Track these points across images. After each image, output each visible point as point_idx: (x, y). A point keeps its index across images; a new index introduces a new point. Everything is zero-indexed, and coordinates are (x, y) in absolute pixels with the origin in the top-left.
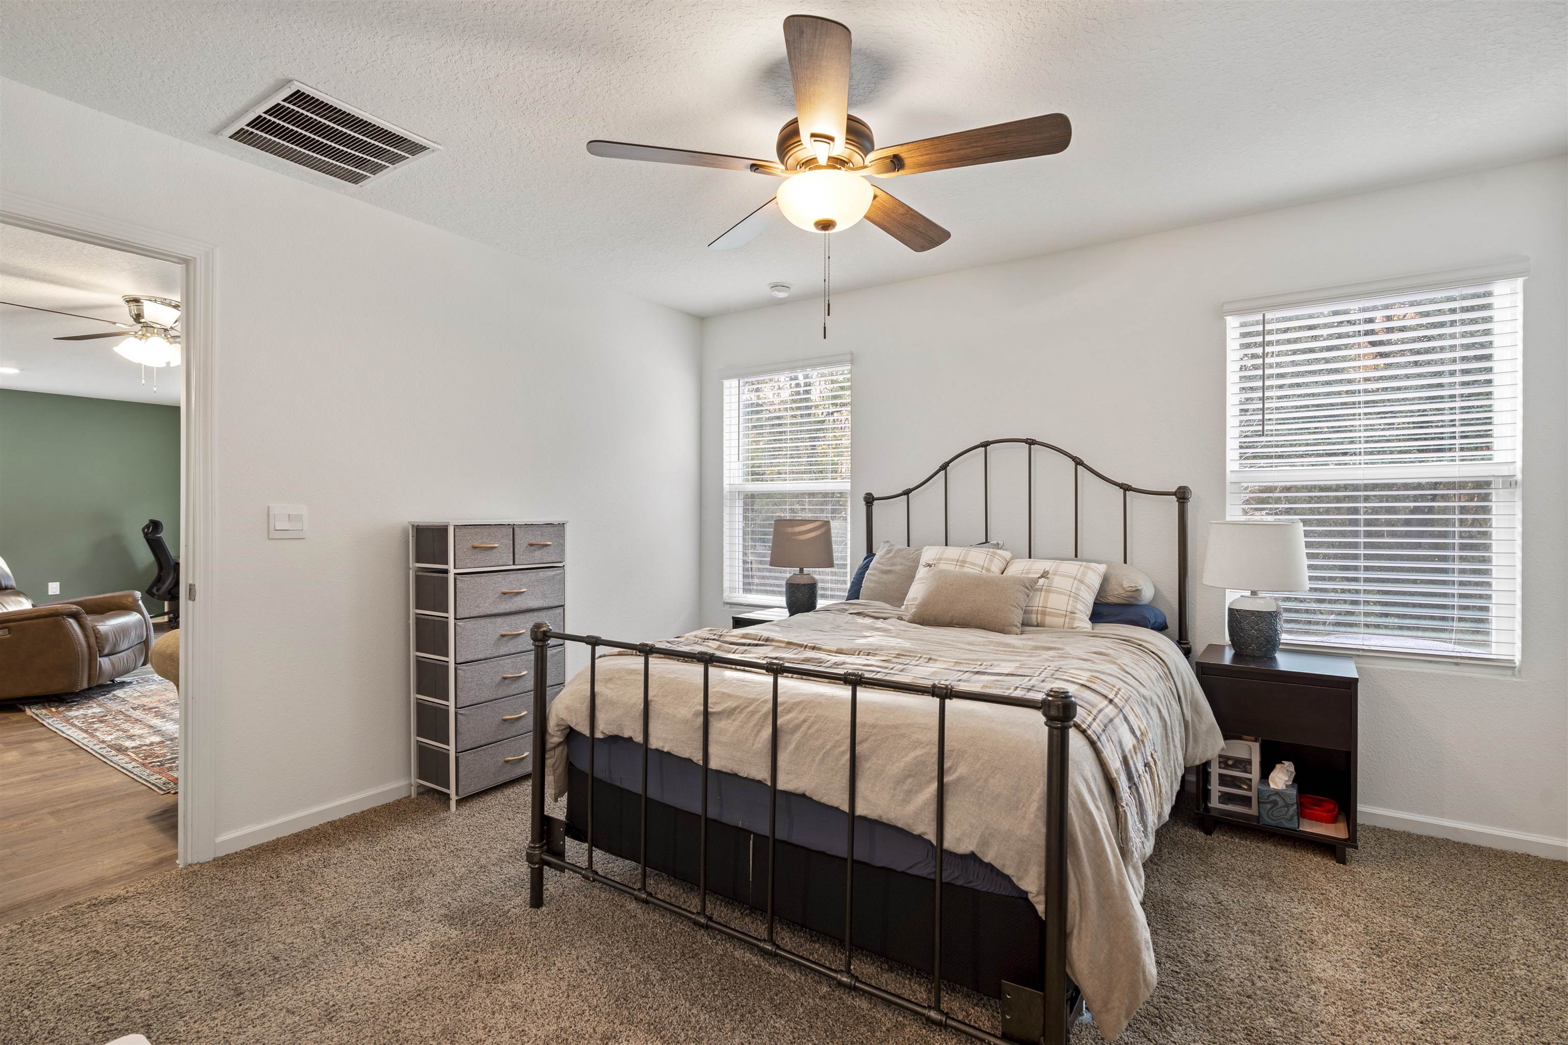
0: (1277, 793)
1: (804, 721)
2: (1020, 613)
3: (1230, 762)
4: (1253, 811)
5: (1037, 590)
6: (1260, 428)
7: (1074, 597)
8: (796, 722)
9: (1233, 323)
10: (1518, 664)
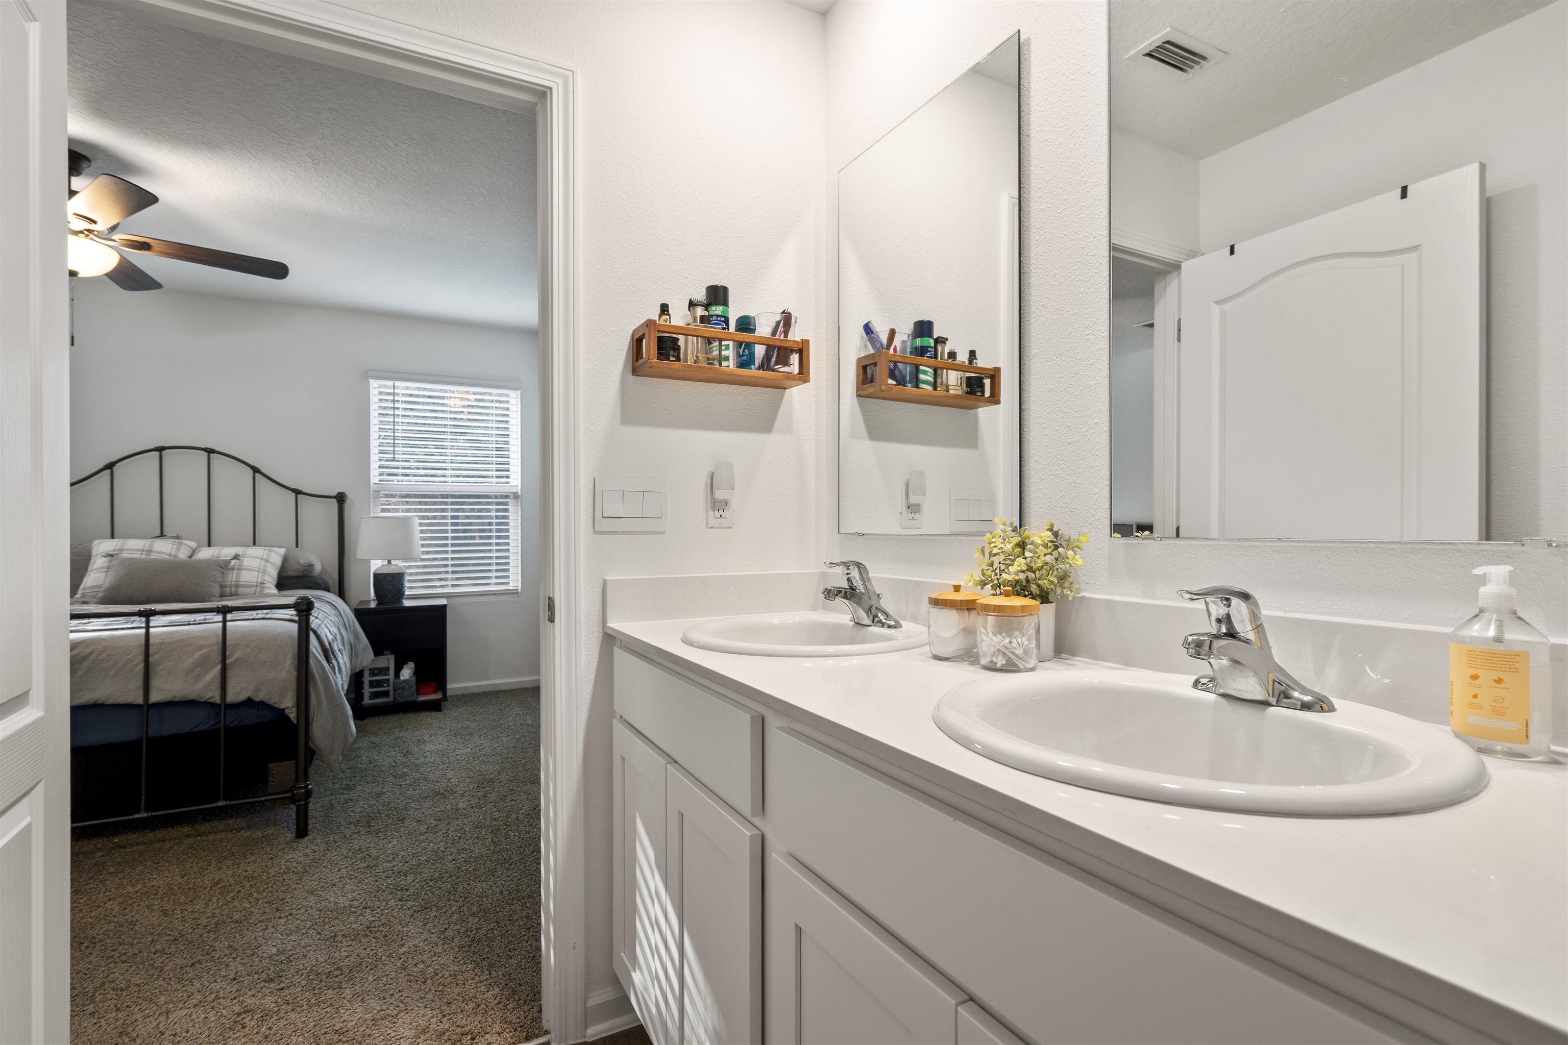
0: (405, 681)
1: (92, 652)
2: (217, 586)
3: (376, 672)
4: (390, 699)
5: (230, 569)
6: (392, 456)
7: (263, 572)
8: (83, 654)
9: (374, 384)
10: (520, 590)
